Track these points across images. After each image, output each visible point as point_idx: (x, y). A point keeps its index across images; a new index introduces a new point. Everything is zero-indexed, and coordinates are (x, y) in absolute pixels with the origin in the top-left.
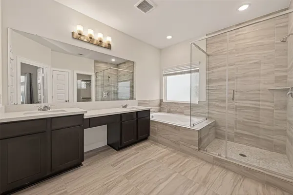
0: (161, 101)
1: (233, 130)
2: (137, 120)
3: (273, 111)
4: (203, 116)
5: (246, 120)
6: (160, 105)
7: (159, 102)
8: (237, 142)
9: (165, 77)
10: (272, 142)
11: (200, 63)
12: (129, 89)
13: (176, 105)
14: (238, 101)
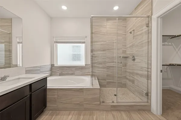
0: (52, 66)
1: (106, 81)
2: (31, 95)
3: (122, 67)
4: (89, 75)
5: (112, 74)
6: (51, 69)
7: (50, 67)
8: (108, 87)
9: (56, 44)
10: (121, 83)
11: (86, 37)
12: (4, 53)
13: (67, 68)
14: (108, 63)
